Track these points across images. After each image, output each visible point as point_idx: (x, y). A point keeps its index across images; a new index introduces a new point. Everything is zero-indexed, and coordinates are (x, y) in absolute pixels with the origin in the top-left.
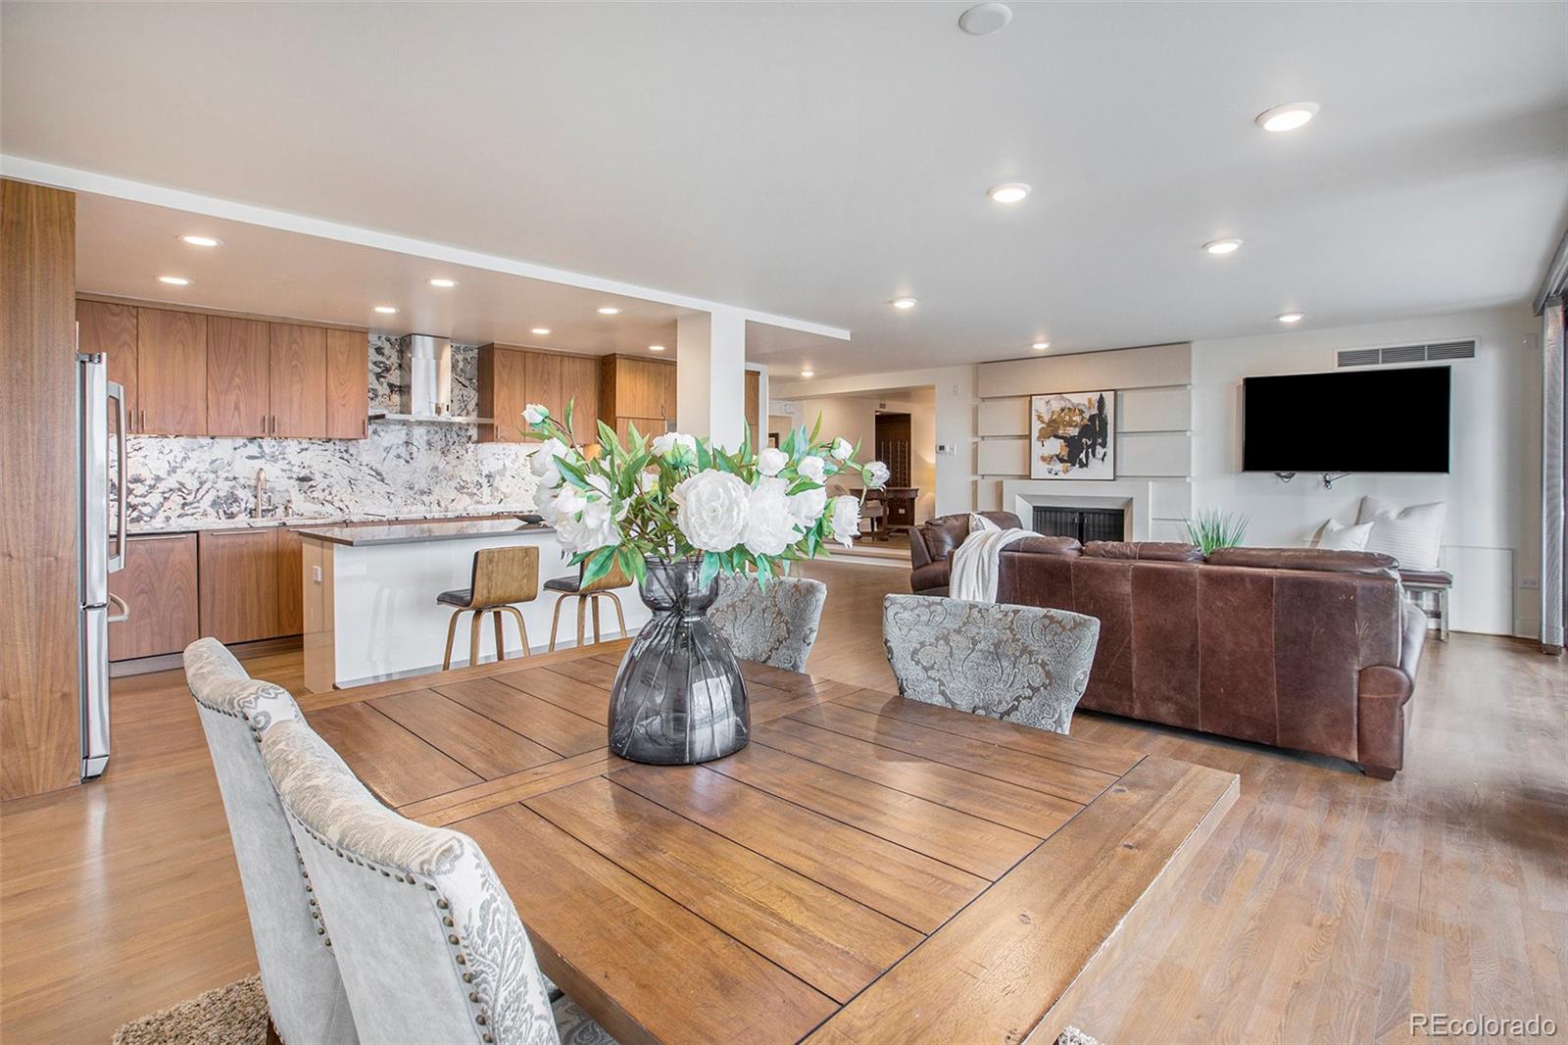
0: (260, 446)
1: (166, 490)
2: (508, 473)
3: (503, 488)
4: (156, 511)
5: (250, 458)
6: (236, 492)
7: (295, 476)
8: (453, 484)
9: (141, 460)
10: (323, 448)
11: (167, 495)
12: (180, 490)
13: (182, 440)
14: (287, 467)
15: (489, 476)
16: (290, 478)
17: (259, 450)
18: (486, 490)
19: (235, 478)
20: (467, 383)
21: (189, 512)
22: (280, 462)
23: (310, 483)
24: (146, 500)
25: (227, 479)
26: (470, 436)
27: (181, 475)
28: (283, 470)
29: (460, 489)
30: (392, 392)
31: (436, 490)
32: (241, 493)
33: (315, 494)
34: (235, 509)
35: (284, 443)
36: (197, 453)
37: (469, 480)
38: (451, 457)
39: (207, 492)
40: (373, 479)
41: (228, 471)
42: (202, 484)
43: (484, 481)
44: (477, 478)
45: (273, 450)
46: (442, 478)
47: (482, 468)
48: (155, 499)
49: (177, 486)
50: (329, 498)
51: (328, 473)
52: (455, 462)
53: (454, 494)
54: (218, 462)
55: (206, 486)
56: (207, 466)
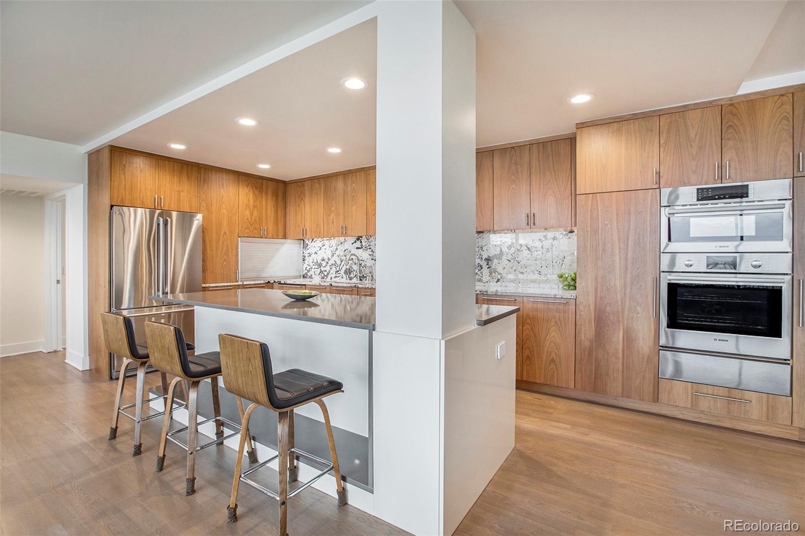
0: (361, 242)
4: (328, 274)
9: (324, 250)
11: (331, 267)
12: (335, 265)
14: (371, 253)
15: (487, 260)
22: (368, 250)
24: (325, 269)
27: (335, 258)
28: (370, 255)
34: (352, 276)
35: (370, 240)
36: (340, 246)
39: (343, 266)
41: (350, 255)
42: (342, 261)
48: (328, 269)
49: (334, 262)
54: (346, 251)
55: (343, 263)
56: (343, 253)
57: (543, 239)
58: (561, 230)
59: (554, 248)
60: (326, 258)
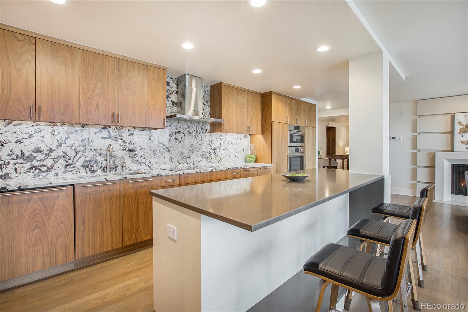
0: (109, 132)
1: (56, 157)
2: (222, 148)
3: (220, 155)
5: (103, 138)
6: (96, 158)
7: (126, 149)
8: (200, 153)
9: (41, 139)
10: (140, 133)
11: (56, 160)
12: (64, 157)
13: (65, 128)
14: (123, 144)
15: (214, 149)
16: (124, 150)
17: (108, 134)
18: (213, 156)
19: (95, 150)
20: (205, 103)
21: (69, 170)
22: (119, 141)
23: (134, 153)
24: (44, 163)
25: (91, 150)
26: (207, 129)
27: (65, 148)
28: (121, 146)
29: (202, 156)
30: (173, 105)
31: (193, 156)
32: (99, 158)
33: (137, 159)
34: (95, 168)
35: (121, 131)
36: (74, 135)
37: (206, 151)
38: (199, 139)
39: (80, 158)
40: (164, 151)
41: (92, 146)
42: (77, 153)
43: (212, 151)
44: (209, 150)
45: (116, 134)
46: (195, 150)
47: (212, 145)
48: (49, 162)
49: (62, 154)
50: (144, 161)
51: (144, 147)
52: (200, 142)
53: (200, 158)
54: (86, 141)
55: (79, 155)
56: (80, 142)
57: (237, 139)
58: (243, 135)
59: (241, 143)
60: (43, 147)
